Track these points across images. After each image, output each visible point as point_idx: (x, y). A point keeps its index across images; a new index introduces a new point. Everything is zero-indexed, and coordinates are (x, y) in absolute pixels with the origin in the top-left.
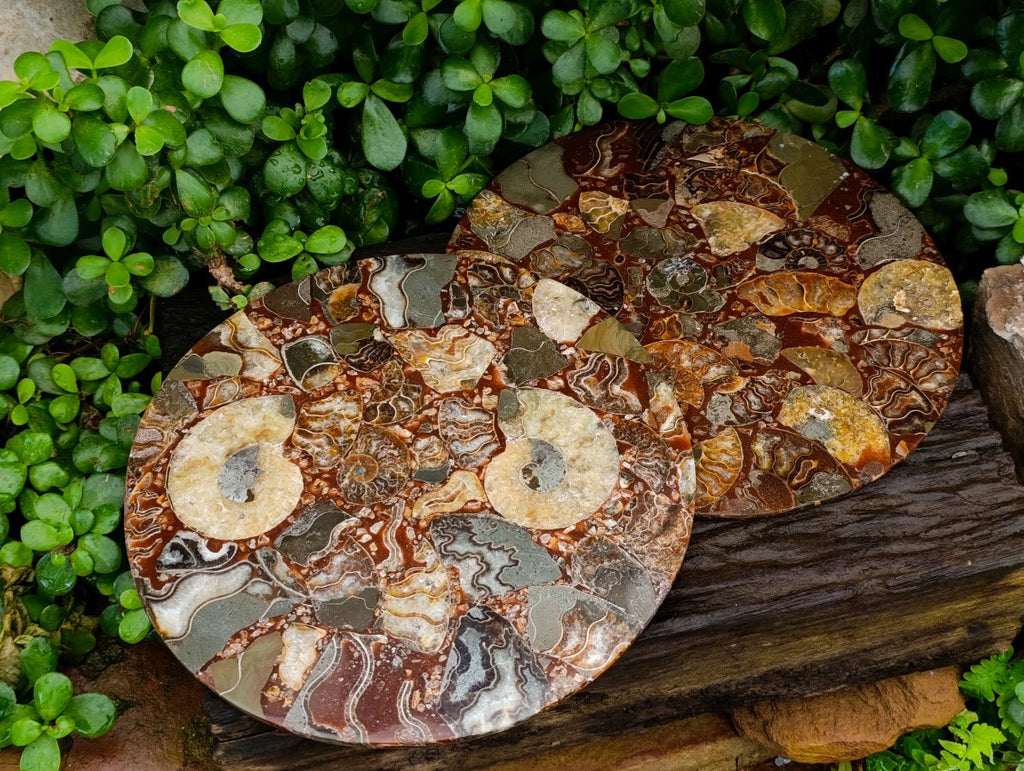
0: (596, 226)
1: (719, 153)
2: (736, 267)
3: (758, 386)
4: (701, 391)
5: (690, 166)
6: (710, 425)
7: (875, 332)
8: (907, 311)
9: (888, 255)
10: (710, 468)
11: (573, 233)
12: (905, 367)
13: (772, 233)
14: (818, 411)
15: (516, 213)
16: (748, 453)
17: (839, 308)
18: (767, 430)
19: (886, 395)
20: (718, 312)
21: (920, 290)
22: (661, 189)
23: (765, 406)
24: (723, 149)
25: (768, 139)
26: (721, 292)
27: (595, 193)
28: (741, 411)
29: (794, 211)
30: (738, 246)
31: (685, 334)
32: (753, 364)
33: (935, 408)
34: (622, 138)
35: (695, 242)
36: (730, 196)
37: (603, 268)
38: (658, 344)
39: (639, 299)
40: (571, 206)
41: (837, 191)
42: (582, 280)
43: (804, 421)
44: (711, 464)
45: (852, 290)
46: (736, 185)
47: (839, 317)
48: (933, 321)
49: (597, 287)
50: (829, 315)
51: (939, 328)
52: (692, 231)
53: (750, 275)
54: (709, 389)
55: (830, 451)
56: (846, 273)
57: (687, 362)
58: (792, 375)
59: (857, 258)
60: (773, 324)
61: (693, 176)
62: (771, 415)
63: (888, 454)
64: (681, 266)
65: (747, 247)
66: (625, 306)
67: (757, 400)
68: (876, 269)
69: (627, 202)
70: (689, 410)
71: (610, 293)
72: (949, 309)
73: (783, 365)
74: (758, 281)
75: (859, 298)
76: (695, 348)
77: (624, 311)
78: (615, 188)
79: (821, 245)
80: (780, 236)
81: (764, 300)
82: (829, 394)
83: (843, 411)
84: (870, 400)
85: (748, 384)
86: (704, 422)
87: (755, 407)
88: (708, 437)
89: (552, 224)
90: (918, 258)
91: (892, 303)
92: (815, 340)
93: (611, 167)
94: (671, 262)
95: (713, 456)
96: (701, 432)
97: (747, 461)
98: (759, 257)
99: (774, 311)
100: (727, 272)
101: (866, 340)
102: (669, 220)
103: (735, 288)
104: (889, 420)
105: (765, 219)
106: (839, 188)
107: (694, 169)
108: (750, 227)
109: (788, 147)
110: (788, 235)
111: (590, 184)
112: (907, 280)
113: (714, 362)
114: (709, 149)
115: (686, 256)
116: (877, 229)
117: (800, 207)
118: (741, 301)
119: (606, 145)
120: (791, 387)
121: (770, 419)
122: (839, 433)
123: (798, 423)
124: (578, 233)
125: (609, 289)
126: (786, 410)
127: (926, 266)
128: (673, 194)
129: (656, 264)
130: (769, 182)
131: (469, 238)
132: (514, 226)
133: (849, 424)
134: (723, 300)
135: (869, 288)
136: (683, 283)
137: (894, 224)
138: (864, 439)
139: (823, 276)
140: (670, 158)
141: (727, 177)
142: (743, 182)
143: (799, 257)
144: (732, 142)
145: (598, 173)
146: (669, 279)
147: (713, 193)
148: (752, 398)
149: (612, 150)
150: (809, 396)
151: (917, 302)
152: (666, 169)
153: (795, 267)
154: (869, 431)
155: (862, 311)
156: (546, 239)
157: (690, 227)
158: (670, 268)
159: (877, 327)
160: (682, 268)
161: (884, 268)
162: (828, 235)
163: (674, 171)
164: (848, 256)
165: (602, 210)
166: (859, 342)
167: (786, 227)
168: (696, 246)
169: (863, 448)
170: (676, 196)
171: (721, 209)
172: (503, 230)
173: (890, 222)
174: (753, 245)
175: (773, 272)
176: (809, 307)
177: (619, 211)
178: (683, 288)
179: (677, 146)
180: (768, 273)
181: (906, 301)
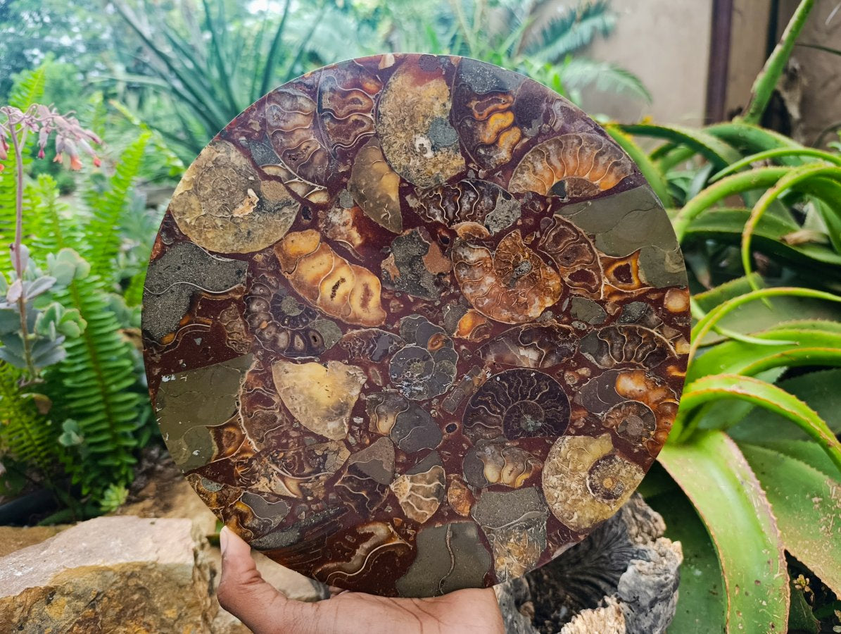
0: (440, 478)
1: (262, 485)
2: (360, 349)
3: (450, 215)
4: (501, 244)
5: (300, 488)
6: (523, 206)
7: (299, 191)
8: (250, 192)
9: (210, 262)
10: (559, 166)
11: (466, 484)
13: (295, 362)
14: (423, 150)
15: (494, 539)
16: (516, 157)
18: (482, 165)
19: (351, 122)
20: (418, 312)
21: (217, 204)
22: (350, 479)
23: (463, 190)
24: (254, 487)
25: (201, 471)
26: (397, 331)
27: (410, 515)
28: (487, 201)
29: (253, 372)
30: (339, 370)
31: (465, 311)
32: (435, 239)
33: (322, 76)
34: (333, 561)
35: (371, 400)
36: (295, 429)
37: (472, 430)
38: (495, 318)
39: (470, 375)
40: (445, 514)
41: (191, 366)
42: (502, 429)
43: (444, 150)
44: (556, 169)
45: (280, 250)
46: (278, 438)
47: (318, 229)
48: (237, 163)
50: (324, 239)
51: (239, 152)
52: (363, 415)
53: (355, 332)
54: (492, 242)
55: (449, 106)
56: (269, 273)
57: (487, 282)
58: (413, 203)
59: (243, 279)
60: (382, 266)
61: (309, 474)
62: (466, 177)
63: (403, 67)
64: (406, 383)
65: (330, 363)
66: (489, 375)
67: (465, 201)
68: (236, 256)
69: (392, 487)
70: (527, 233)
71: (489, 399)
72: (210, 165)
73: (410, 218)
75: (281, 236)
76: (468, 291)
77: (493, 372)
78: (389, 509)
79: (262, 316)
80: (291, 354)
81: (368, 294)
82: (398, 160)
83: (403, 135)
84: (369, 128)
85: (458, 222)
86: (525, 213)
87: (472, 195)
88: (536, 196)
89: (475, 507)
90: (185, 239)
91: (257, 210)
92: (362, 222)
93: (372, 534)
94: (411, 395)
95: (547, 175)
96: (538, 205)
97: (526, 148)
99: (371, 280)
100: (373, 349)
101: (317, 189)
102: (371, 442)
103: (380, 328)
104: (372, 97)
105: (286, 382)
106: (187, 369)
107: (301, 481)
109: (191, 449)
110: (282, 350)
111: (407, 528)
112: (219, 223)
113: (466, 265)
114: (266, 496)
115: (393, 390)
116: (194, 297)
117: (243, 372)
118: (388, 310)
119: (355, 561)
120: (424, 192)
121: (471, 174)
122: (426, 117)
123: (451, 152)
124: (462, 481)
125: (486, 403)
126: (450, 173)
127: (187, 225)
128: (343, 467)
129: (424, 401)
130: (245, 421)
131: (555, 539)
132: (509, 526)
133: (409, 118)
134: (402, 322)
135: (262, 240)
136: (419, 364)
137: (172, 292)
138: (410, 96)
139: (292, 284)
140: (310, 509)
141: (278, 453)
142: (269, 436)
143: (294, 318)
144: (238, 488)
145: (390, 537)
146: (428, 377)
147: (308, 444)
148: (466, 206)
149: (354, 553)
150: (418, 171)
151: (232, 193)
152: (326, 499)
153: (307, 311)
154: (399, 99)
155: (292, 221)
156: (495, 494)
157: (362, 419)
158: (417, 388)
159: (294, 194)
160: (407, 381)
161: (228, 251)
162: (245, 324)
163: (321, 494)
164: (248, 287)
165: (421, 492)
166: (324, 190)
167: (276, 359)
168: (374, 396)
169: (418, 88)
170: (343, 463)
171: (316, 421)
172: (521, 528)
173: (173, 297)
174: (323, 361)
175: (333, 320)
176: (336, 261)
177: (407, 481)
178: (426, 359)
179: (292, 518)
180: (338, 322)
181: (241, 202)
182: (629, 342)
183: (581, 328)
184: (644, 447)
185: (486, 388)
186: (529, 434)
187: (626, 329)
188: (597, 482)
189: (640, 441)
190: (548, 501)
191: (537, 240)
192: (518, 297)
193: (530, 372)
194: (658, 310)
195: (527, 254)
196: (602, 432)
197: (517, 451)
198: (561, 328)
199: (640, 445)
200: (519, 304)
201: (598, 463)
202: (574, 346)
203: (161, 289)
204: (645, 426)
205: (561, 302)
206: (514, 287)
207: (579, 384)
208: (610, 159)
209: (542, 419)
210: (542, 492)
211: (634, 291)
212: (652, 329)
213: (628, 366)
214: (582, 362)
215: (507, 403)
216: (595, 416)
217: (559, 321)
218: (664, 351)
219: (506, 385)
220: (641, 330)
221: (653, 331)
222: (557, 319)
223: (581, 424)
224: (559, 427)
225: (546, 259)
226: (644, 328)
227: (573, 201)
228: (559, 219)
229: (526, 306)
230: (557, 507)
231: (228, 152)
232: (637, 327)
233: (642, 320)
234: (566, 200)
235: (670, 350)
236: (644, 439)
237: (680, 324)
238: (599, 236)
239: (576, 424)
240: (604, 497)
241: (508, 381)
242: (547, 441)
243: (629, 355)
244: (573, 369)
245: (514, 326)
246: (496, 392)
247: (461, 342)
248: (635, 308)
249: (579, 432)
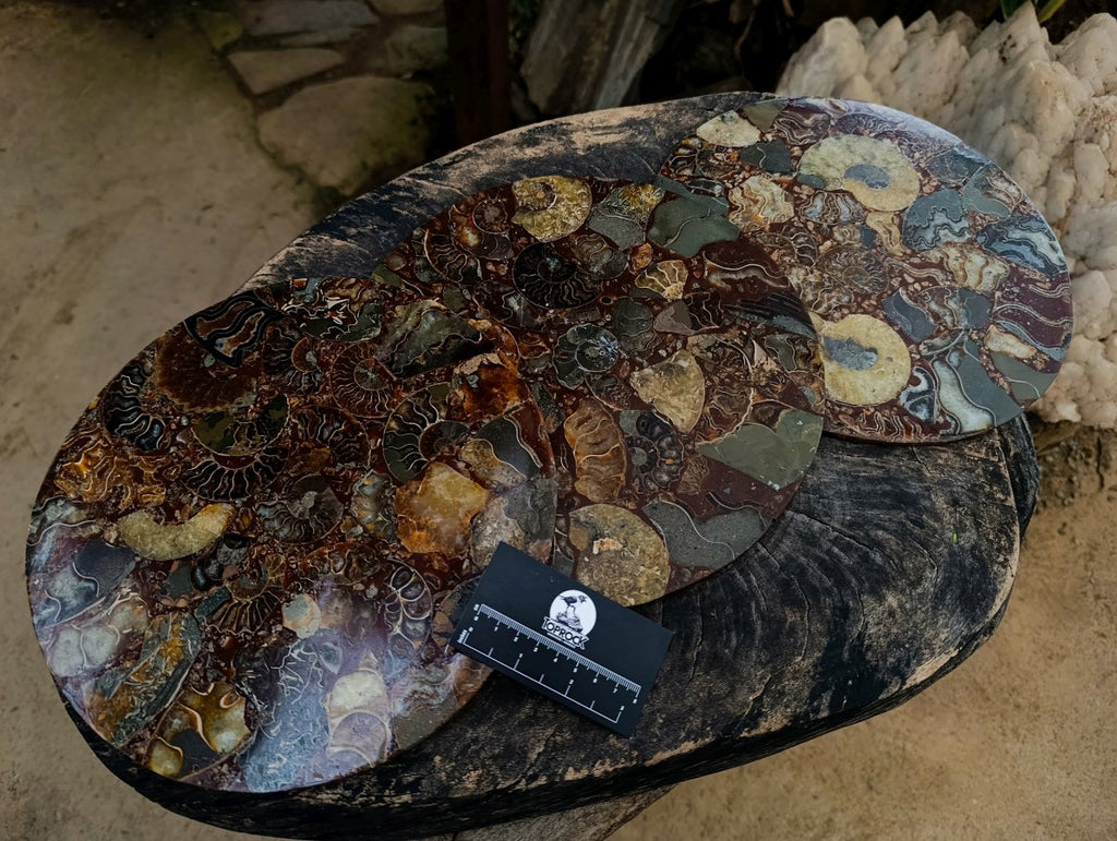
0: (643, 277)
1: (770, 366)
2: (619, 394)
5: (745, 344)
7: (562, 522)
8: (595, 551)
9: (668, 532)
11: (630, 262)
13: (670, 421)
15: (644, 217)
17: (584, 487)
20: (559, 384)
21: (627, 565)
22: (704, 323)
24: (779, 369)
25: (807, 409)
26: (584, 385)
27: (685, 271)
29: (705, 439)
30: (645, 394)
31: (528, 360)
34: (766, 284)
35: (642, 357)
36: (713, 381)
37: (594, 289)
38: (513, 341)
39: (563, 320)
40: (660, 254)
41: (750, 479)
42: (575, 275)
45: (612, 498)
46: (730, 385)
47: (573, 488)
48: (588, 577)
49: (569, 288)
50: (575, 479)
52: (656, 353)
53: (611, 406)
56: (634, 490)
59: (656, 501)
60: (554, 430)
61: (730, 347)
64: (609, 349)
65: (648, 401)
66: (551, 311)
68: (646, 520)
69: (680, 297)
71: (565, 298)
74: (603, 413)
75: (602, 505)
77: (547, 311)
78: (696, 286)
79: (666, 467)
80: (668, 428)
81: (581, 422)
89: (637, 244)
90: (672, 563)
91: (603, 536)
93: (723, 280)
94: (613, 340)
98: (636, 413)
99: (569, 430)
100: (610, 387)
102: (667, 333)
103: (592, 395)
105: (689, 415)
106: (753, 480)
107: (742, 348)
108: (675, 401)
109: (801, 428)
110: (672, 436)
111: (695, 266)
112: (637, 552)
114: (775, 358)
115: (622, 352)
116: (702, 521)
117: (714, 445)
118: (577, 402)
119: (752, 273)
124: (631, 265)
125: (569, 297)
127: (662, 571)
128: (702, 333)
129: (607, 329)
130: (743, 414)
131: (605, 189)
132: (627, 217)
134: (575, 387)
135: (618, 514)
136: (589, 353)
137: (716, 538)
139: (624, 470)
140: (751, 326)
141: (739, 377)
142: (735, 391)
143: (644, 448)
144: (791, 378)
145: (712, 270)
146: (591, 341)
147: (712, 366)
149: (746, 278)
151: (609, 561)
152: (734, 324)
153: (630, 446)
155: (586, 508)
156: (617, 242)
157: (660, 352)
158: (605, 341)
159: (568, 523)
160: (607, 350)
161: (648, 528)
162: (682, 472)
163: (734, 331)
164: (657, 493)
165: (664, 280)
167: (682, 434)
168: (638, 358)
170: (700, 336)
171: (693, 375)
172: (621, 210)
173: (719, 533)
174: (650, 406)
175: (619, 426)
176: (581, 460)
177: (666, 293)
178: (582, 354)
179: (770, 330)
180: (617, 421)
181: (609, 551)
182: (447, 262)
183: (467, 292)
184: (499, 198)
185: (559, 304)
186: (560, 259)
187: (442, 270)
188: (546, 201)
189: (497, 203)
190: (588, 213)
193: (524, 293)
194: (413, 265)
196: (515, 225)
197: (577, 256)
198: (480, 302)
199: (500, 201)
201: (536, 211)
202: (482, 285)
203: (722, 547)
204: (486, 208)
207: (501, 262)
209: (543, 261)
210: (586, 220)
212: (426, 258)
213: (462, 248)
214: (486, 272)
215: (556, 287)
216: (510, 237)
217: (476, 307)
218: (432, 241)
219: (546, 297)
220: (434, 262)
221: (427, 256)
222: (477, 309)
223: (523, 239)
224: (539, 249)
226: (430, 262)
230: (585, 205)
232: (433, 266)
233: (427, 267)
235: (428, 238)
236: (493, 202)
237: (407, 246)
239: (526, 242)
240: (551, 189)
241: (542, 299)
242: (553, 246)
243: (455, 254)
244: (497, 273)
245: (507, 327)
246: (556, 298)
247: (549, 345)
248: (424, 277)
249: (529, 236)
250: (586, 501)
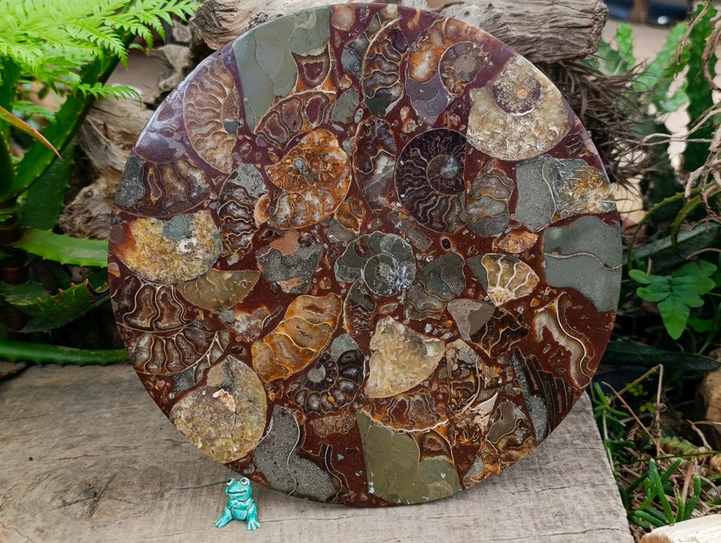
0: (495, 258)
1: (482, 422)
2: (362, 320)
3: (247, 227)
4: (277, 184)
5: (488, 388)
6: (245, 161)
7: (218, 354)
8: (215, 395)
9: (273, 437)
10: (211, 126)
11: (504, 235)
12: (173, 341)
13: (367, 377)
14: (189, 246)
15: (567, 211)
16: (201, 164)
17: (260, 352)
18: (206, 195)
19: (162, 305)
20: (332, 264)
21: (223, 424)
22: (485, 342)
23: (226, 214)
24: (483, 430)
25: (461, 474)
26: (348, 285)
27: (530, 291)
28: (237, 193)
29: (372, 413)
30: (378, 340)
31: (335, 222)
32: (267, 243)
33: (124, 325)
34: (568, 367)
35: (411, 314)
36: (431, 385)
37: (450, 224)
38: (344, 194)
39: (397, 221)
40: (534, 257)
41: (362, 465)
42: (452, 196)
43: (191, 228)
44: (214, 129)
45: (267, 377)
46: (438, 401)
47: (252, 343)
48: (191, 403)
49: (435, 202)
50: (261, 338)
51: (182, 401)
52: (424, 323)
53: (345, 322)
54: (274, 190)
55: (153, 220)
56: (285, 390)
57: (310, 199)
58: (234, 259)
59: (290, 411)
60: (288, 292)
62: (215, 210)
63: (118, 255)
64: (398, 282)
65: (372, 347)
66: (399, 204)
67: (236, 213)
68: (269, 414)
69: (497, 304)
70: (269, 159)
71: (422, 206)
72: (190, 425)
73: (248, 263)
74: (334, 319)
75: (254, 374)
76: (317, 217)
77: (396, 200)
78: (520, 310)
79: (324, 400)
80: (360, 380)
81: (312, 307)
82: (197, 268)
83: (176, 262)
84: (169, 290)
85: (254, 221)
86: (251, 160)
87: (231, 207)
88: (236, 149)
89: (529, 227)
90: (251, 454)
91: (231, 391)
92: (248, 305)
93: (545, 329)
94: (409, 278)
95: (218, 137)
96: (244, 148)
97: (194, 155)
98: (354, 345)
99: (299, 303)
100: (362, 308)
101: (217, 340)
102: (450, 318)
103: (344, 299)
104: (143, 285)
105: (385, 387)
106: (364, 471)
107: (482, 387)
108: (388, 368)
109: (438, 479)
110: (356, 387)
111: (542, 295)
112: (239, 425)
113: (293, 218)
114: (493, 420)
115: (404, 294)
116: (302, 455)
117: (372, 423)
118: (328, 291)
119: (572, 348)
120: (225, 248)
121: (213, 206)
122: (162, 240)
123: (193, 222)
124: (501, 238)
125: (426, 209)
126: (211, 225)
127: (239, 451)
128: (473, 347)
129: (417, 266)
130: (417, 428)
131: (575, 150)
132: (555, 196)
133: (163, 255)
134: (340, 280)
135: (258, 391)
136: (381, 267)
137: (295, 472)
138: (143, 252)
139: (297, 371)
140: (511, 382)
141: (451, 403)
142: (435, 409)
143: (328, 373)
144: (482, 444)
145: (550, 312)
146: (394, 261)
147: (446, 376)
148: (240, 212)
149: (563, 347)
150: (207, 252)
151: (216, 410)
152: (503, 367)
153: (322, 361)
154: (146, 262)
155: (243, 364)
156: (518, 208)
157: (427, 325)
158: (404, 272)
159: (220, 359)
160: (396, 280)
161: (264, 420)
162: (329, 414)
163: (495, 371)
164: (297, 408)
165: (506, 278)
166: (219, 334)
167: (363, 392)
168: (407, 311)
169: (137, 245)
170: (469, 347)
171: (425, 365)
172: (559, 184)
173: (300, 472)
174: (369, 352)
175: (332, 340)
176: (280, 331)
177: (494, 290)
178: (377, 261)
179: (519, 400)
180: (335, 336)
181: (223, 404)
182: (380, 66)
183: (361, 114)
184: (488, 56)
185: (411, 209)
186: (461, 170)
187: (367, 69)
188: (519, 105)
189: (482, 58)
190: (533, 156)
191: (275, 151)
192: (327, 172)
193: (400, 165)
194: (352, 37)
195: (288, 161)
196: (468, 97)
197: (475, 183)
198: (360, 133)
199: (486, 59)
200: (334, 170)
201: (499, 104)
202: (379, 121)
203: (292, 481)
204: (468, 53)
205: (335, 132)
206: (316, 174)
207: (416, 118)
208: (207, 78)
209: (447, 156)
210: (522, 160)
211: (331, 60)
212: (369, 43)
213: (404, 70)
214: (396, 112)
215: (428, 189)
216: (450, 105)
217: (352, 135)
218: (392, 32)
219: (409, 189)
220: (370, 55)
221: (371, 42)
222: (351, 136)
223: (457, 119)
224: (456, 141)
225: (294, 143)
226: (367, 52)
227: (243, 115)
228: (259, 129)
229: (335, 165)
230: (540, 147)
231: (180, 409)
232: (365, 58)
233: (359, 53)
234: (241, 122)
235: (392, 26)
236: (480, 54)
237: (367, 14)
238: (277, 93)
239: (456, 124)
240: (537, 98)
241: (406, 187)
242: (470, 153)
243: (393, 68)
244: (401, 125)
245: (353, 178)
246: (415, 199)
247: (364, 228)
248: (348, 60)
249: (465, 121)
250: (248, 360)
